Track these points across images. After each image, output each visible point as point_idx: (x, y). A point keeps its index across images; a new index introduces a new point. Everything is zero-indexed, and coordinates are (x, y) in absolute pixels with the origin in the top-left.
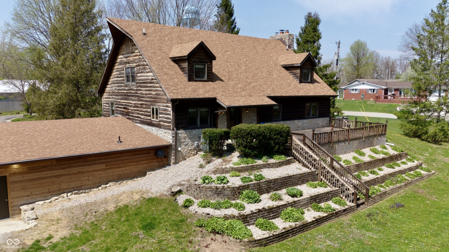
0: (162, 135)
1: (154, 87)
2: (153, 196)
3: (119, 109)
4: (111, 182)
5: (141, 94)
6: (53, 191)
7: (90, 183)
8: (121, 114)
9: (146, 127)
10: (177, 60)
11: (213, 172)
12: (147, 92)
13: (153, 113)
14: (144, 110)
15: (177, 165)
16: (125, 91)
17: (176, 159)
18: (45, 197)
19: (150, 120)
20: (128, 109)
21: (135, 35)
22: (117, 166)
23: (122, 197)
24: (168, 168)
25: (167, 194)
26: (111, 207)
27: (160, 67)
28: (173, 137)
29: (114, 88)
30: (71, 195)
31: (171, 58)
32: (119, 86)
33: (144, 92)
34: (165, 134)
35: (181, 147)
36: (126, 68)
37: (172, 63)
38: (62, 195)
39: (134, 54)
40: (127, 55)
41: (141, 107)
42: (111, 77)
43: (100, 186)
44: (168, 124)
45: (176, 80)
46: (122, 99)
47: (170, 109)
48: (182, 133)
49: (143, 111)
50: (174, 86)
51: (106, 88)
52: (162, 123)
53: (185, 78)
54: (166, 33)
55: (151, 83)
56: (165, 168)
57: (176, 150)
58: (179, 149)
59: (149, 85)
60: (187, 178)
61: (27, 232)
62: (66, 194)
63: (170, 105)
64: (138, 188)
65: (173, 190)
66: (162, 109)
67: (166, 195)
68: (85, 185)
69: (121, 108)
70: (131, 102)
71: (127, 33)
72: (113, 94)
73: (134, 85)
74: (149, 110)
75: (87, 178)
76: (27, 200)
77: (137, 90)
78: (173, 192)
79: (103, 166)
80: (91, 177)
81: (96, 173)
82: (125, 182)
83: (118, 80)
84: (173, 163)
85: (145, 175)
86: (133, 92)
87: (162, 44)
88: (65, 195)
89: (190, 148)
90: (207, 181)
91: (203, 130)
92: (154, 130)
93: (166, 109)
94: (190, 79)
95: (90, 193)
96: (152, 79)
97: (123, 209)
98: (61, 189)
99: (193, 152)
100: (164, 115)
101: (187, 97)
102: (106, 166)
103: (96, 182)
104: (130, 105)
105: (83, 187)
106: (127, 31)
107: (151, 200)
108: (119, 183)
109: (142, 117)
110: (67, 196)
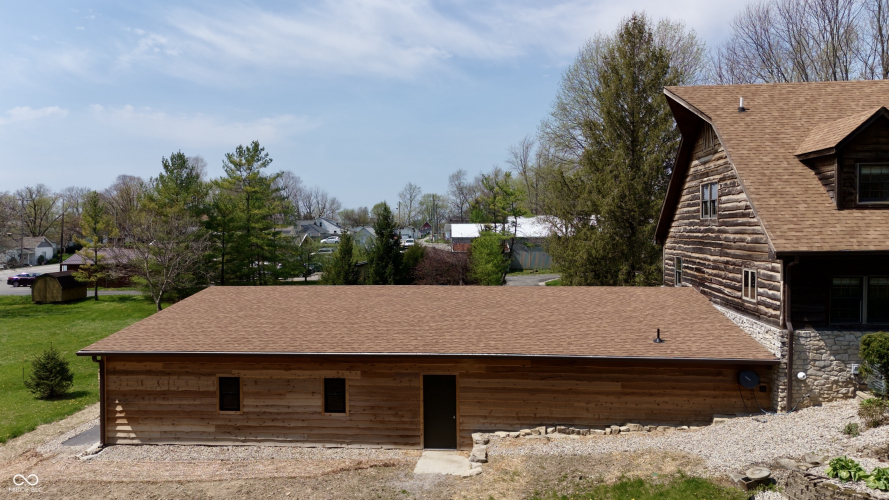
0: (761, 336)
1: (750, 224)
2: (704, 476)
3: (689, 271)
4: (631, 421)
5: (726, 239)
6: (525, 418)
7: (590, 416)
8: (692, 282)
9: (731, 314)
10: (813, 161)
11: (877, 453)
12: (738, 236)
13: (746, 285)
14: (730, 275)
15: (792, 414)
16: (700, 235)
17: (790, 398)
18: (511, 425)
19: (740, 298)
20: (704, 272)
21: (718, 116)
22: (646, 391)
23: (641, 460)
24: (767, 416)
25: (736, 480)
26: (611, 477)
27: (766, 179)
28: (783, 343)
29: (682, 228)
30: (553, 432)
31: (799, 156)
32: (691, 224)
33: (732, 236)
34: (767, 336)
35: (805, 371)
36: (703, 186)
37: (801, 168)
38: (537, 429)
39: (717, 155)
40: (706, 159)
41: (725, 269)
42: (679, 206)
43: (609, 427)
44: (774, 312)
45: (802, 207)
46: (695, 250)
47: (779, 276)
48: (809, 338)
49: (729, 279)
50: (791, 222)
51: (670, 227)
52: (762, 308)
53: (830, 201)
54: (802, 99)
55: (744, 215)
56: (760, 417)
57: (792, 377)
58: (801, 375)
59: (741, 220)
60: (801, 452)
61: (465, 481)
62: (544, 428)
63: (778, 266)
64: (681, 447)
65: (749, 474)
66: (764, 275)
67: (733, 482)
68: (579, 418)
69: (691, 269)
70: (709, 257)
71: (702, 113)
72: (681, 239)
73: (714, 221)
74: (739, 276)
75: (583, 404)
76: (484, 424)
77: (719, 231)
78: (747, 479)
79: (617, 387)
80: (592, 405)
81: (602, 399)
82: (660, 428)
83: (688, 212)
84: (783, 409)
85: (708, 422)
86: (713, 235)
87: (783, 125)
88: (542, 429)
89: (833, 378)
90: (844, 474)
91: (865, 336)
92: (745, 322)
93: (771, 276)
94: (843, 204)
95: (588, 436)
96: (747, 207)
97: (632, 485)
98: (538, 416)
99: (844, 390)
100: (766, 290)
101: (826, 248)
102: (623, 387)
103: (601, 417)
104: (707, 263)
105: (576, 422)
106: (702, 108)
107: (695, 484)
108: (648, 427)
109: (727, 290)
110: (546, 433)
